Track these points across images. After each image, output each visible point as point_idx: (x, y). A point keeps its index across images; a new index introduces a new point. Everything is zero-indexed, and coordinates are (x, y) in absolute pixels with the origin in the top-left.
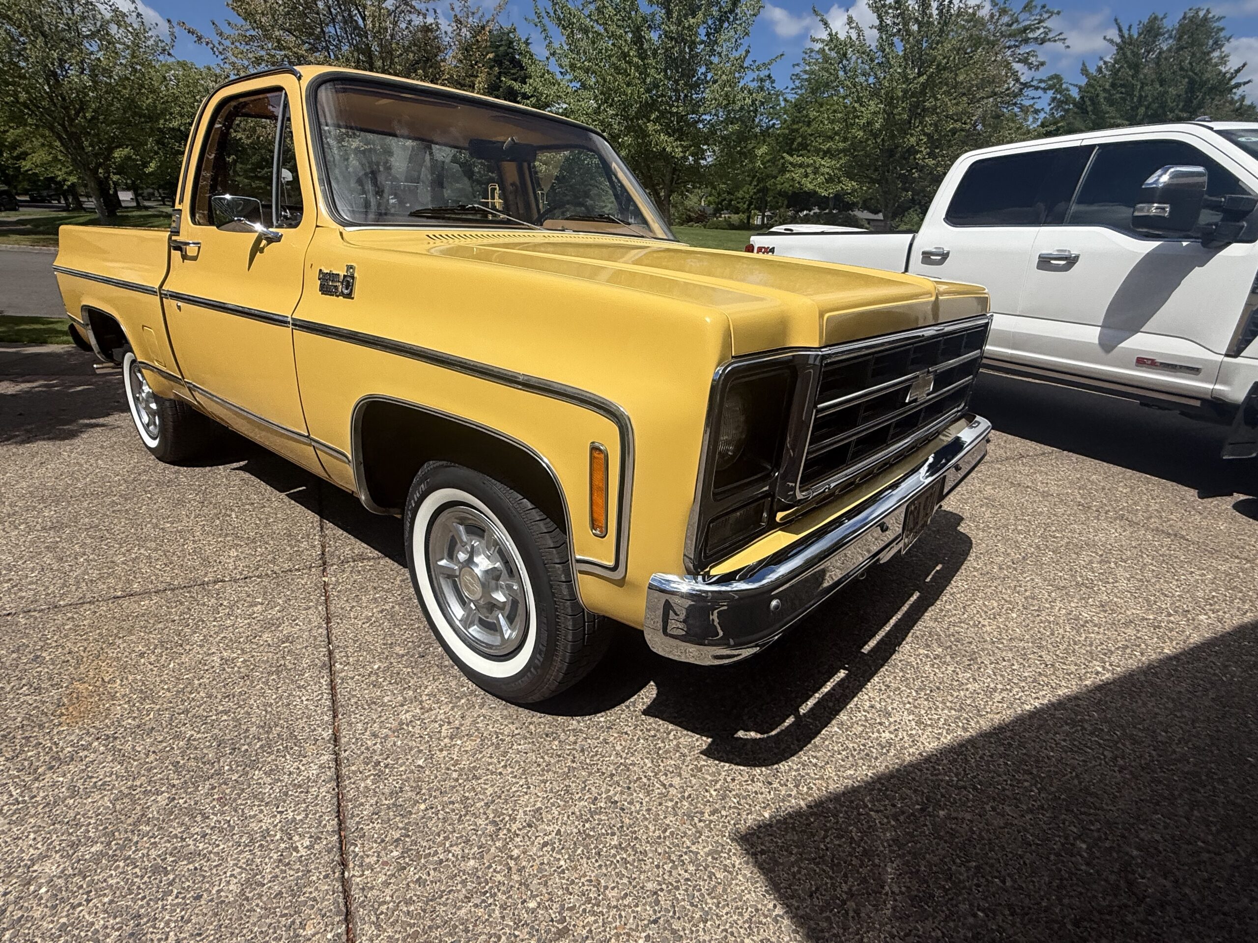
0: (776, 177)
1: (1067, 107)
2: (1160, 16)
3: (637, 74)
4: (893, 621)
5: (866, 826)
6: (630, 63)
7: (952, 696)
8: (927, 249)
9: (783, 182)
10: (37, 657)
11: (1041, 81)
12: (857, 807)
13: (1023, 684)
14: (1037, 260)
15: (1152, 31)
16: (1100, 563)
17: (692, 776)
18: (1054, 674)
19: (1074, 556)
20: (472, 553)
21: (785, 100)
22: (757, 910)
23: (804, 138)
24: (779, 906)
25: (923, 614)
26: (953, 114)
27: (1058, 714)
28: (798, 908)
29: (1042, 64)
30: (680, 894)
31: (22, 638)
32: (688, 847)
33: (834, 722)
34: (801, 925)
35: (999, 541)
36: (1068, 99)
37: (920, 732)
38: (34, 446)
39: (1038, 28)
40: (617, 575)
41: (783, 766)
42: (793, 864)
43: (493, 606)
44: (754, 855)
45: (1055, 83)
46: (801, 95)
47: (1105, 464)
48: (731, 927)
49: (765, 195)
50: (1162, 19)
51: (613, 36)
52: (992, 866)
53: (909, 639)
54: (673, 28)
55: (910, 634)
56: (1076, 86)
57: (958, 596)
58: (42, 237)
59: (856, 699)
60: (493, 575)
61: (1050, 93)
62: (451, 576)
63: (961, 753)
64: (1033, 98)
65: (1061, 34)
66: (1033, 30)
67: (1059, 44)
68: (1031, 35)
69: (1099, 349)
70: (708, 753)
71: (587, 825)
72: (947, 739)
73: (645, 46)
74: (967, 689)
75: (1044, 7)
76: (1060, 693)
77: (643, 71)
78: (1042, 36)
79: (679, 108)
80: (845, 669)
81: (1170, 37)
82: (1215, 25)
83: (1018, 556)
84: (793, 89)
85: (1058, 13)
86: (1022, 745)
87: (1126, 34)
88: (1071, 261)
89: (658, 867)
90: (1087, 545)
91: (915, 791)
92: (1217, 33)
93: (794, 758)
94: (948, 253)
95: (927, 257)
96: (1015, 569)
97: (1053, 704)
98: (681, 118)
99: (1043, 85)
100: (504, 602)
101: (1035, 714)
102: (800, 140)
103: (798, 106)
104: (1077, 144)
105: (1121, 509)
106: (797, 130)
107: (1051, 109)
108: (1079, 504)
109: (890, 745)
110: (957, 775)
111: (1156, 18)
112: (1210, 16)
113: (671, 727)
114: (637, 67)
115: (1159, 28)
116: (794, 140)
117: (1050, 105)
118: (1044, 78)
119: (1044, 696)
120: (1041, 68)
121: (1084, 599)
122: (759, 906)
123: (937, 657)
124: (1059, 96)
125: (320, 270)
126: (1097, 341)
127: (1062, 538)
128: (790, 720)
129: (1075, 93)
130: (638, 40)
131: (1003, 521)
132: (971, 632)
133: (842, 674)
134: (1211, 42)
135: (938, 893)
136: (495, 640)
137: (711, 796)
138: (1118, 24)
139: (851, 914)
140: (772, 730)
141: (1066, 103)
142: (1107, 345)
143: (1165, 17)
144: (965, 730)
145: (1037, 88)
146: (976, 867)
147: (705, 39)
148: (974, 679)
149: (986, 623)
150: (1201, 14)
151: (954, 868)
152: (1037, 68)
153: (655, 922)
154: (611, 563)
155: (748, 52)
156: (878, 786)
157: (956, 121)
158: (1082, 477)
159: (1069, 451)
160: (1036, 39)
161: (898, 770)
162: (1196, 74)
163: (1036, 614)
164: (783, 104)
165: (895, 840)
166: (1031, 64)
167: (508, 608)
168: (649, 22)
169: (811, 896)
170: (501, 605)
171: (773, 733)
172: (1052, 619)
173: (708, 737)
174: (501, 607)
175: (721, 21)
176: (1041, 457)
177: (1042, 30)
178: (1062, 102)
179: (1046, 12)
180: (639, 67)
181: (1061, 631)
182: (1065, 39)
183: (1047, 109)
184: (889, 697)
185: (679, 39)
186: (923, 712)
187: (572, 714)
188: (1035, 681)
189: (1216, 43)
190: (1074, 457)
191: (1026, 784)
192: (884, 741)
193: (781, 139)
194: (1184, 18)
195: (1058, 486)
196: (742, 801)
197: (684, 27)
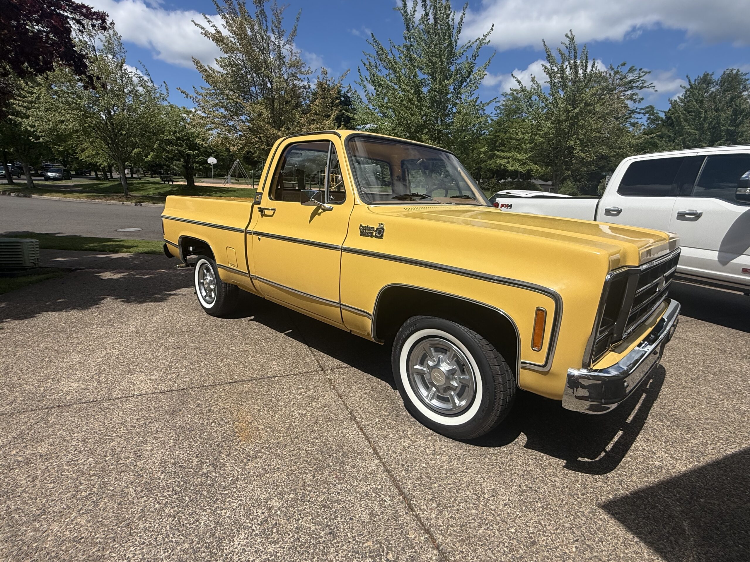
0: (486, 161)
1: (657, 122)
2: (710, 74)
3: (417, 110)
4: (637, 407)
5: (664, 504)
6: (413, 104)
7: (685, 445)
8: (608, 207)
9: (491, 164)
10: (210, 410)
11: (641, 109)
12: (656, 496)
13: (721, 441)
14: (677, 215)
15: (706, 80)
16: (742, 381)
17: (564, 477)
18: (736, 437)
19: (726, 377)
20: (439, 361)
21: (492, 120)
22: (625, 538)
23: (503, 140)
24: (635, 537)
25: (652, 405)
26: (595, 129)
27: (746, 456)
28: (645, 539)
29: (642, 99)
30: (583, 529)
31: (197, 401)
32: (577, 509)
33: (626, 455)
34: (651, 546)
35: (680, 368)
36: (658, 118)
37: (675, 462)
38: (144, 306)
39: (638, 81)
40: (545, 369)
41: (610, 475)
42: (634, 520)
43: (449, 388)
44: (612, 514)
45: (650, 110)
46: (501, 117)
47: (726, 328)
48: (616, 545)
49: (479, 171)
50: (711, 75)
51: (404, 90)
52: (738, 525)
53: (649, 417)
54: (437, 86)
55: (649, 414)
56: (663, 111)
57: (668, 396)
58: (91, 194)
59: (633, 445)
60: (452, 372)
61: (647, 115)
62: (421, 374)
63: (701, 473)
64: (638, 118)
65: (652, 84)
66: (634, 82)
67: (651, 90)
68: (634, 85)
69: (719, 264)
70: (566, 466)
71: (522, 497)
72: (690, 466)
73: (421, 95)
74: (692, 443)
75: (641, 70)
76: (743, 446)
77: (419, 108)
78: (641, 85)
79: (439, 126)
80: (621, 430)
81: (717, 84)
82: (743, 77)
83: (693, 376)
84: (496, 114)
85: (650, 72)
86: (732, 471)
87: (693, 83)
88: (697, 216)
89: (566, 517)
90: (731, 371)
91: (683, 489)
92: (744, 82)
93: (613, 471)
94: (621, 210)
95: (608, 212)
96: (695, 383)
97: (741, 451)
98: (439, 132)
99: (643, 111)
100: (457, 387)
101: (733, 456)
102: (500, 141)
103: (499, 123)
104: (695, 155)
105: (744, 353)
106: (498, 136)
107: (648, 124)
108: (719, 349)
109: (661, 468)
110: (703, 483)
111: (708, 74)
112: (740, 73)
113: (542, 454)
114: (417, 107)
115: (711, 80)
116: (496, 142)
117: (647, 121)
118: (643, 108)
119: (735, 447)
120: (642, 101)
121: (739, 399)
122: (626, 537)
123: (668, 426)
124: (652, 117)
125: (361, 225)
126: (717, 259)
127: (716, 367)
128: (603, 454)
129: (662, 115)
130: (418, 92)
131: (678, 357)
132: (683, 414)
133: (620, 433)
134: (741, 87)
135: (715, 536)
136: (450, 406)
137: (578, 487)
138: (689, 79)
139: (674, 542)
140: (596, 458)
141: (656, 120)
142: (724, 261)
143: (713, 74)
144: (699, 462)
145: (639, 113)
146: (730, 525)
147: (453, 91)
148: (694, 438)
149: (689, 410)
150: (734, 72)
151: (718, 525)
152: (640, 102)
153: (577, 541)
154: (542, 364)
155: (477, 98)
156: (663, 486)
157: (597, 132)
158: (715, 335)
159: (702, 320)
160: (637, 87)
161: (670, 480)
162: (737, 106)
163: (715, 406)
164: (490, 122)
165: (683, 511)
166: (635, 100)
167: (458, 390)
168: (423, 83)
169: (650, 534)
170: (455, 388)
171: (597, 459)
172: (725, 409)
173: (564, 460)
174: (454, 389)
175: (462, 82)
176: (687, 323)
177: (640, 82)
178: (654, 120)
179: (642, 72)
180: (418, 106)
181: (732, 415)
182: (654, 86)
183: (646, 124)
184: (651, 445)
185: (440, 92)
186: (672, 453)
187: (490, 446)
188: (727, 440)
189: (744, 87)
190: (706, 323)
191: (742, 489)
192: (657, 465)
193: (489, 141)
194: (724, 74)
195: (703, 339)
196: (596, 490)
197: (443, 86)
